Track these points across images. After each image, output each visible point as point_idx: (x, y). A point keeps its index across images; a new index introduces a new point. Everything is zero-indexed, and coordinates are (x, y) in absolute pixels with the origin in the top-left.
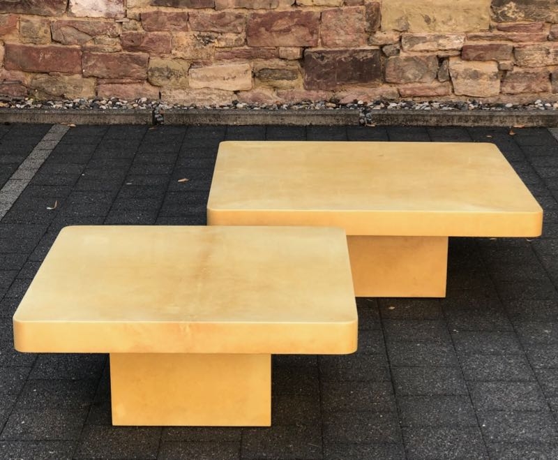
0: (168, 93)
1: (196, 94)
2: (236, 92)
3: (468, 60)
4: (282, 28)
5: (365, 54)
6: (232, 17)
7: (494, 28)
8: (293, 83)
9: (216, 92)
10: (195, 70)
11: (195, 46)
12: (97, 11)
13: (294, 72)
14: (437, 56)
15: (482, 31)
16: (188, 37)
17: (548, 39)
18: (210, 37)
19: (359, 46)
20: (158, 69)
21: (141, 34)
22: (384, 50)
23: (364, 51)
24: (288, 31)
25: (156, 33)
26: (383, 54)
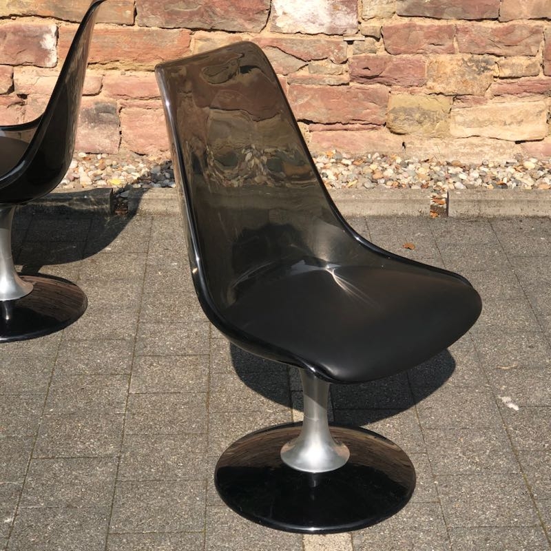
0: (417, 143)
1: (459, 145)
9: (490, 141)
10: (461, 111)
11: (463, 75)
12: (317, 25)
16: (455, 62)
20: (405, 110)
21: (382, 59)
25: (405, 56)
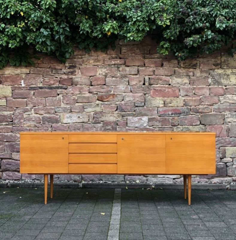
0: (150, 178)
1: (160, 179)
2: (174, 179)
5: (220, 166)
9: (167, 178)
19: (218, 163)
22: (227, 164)
23: (220, 164)
26: (227, 166)
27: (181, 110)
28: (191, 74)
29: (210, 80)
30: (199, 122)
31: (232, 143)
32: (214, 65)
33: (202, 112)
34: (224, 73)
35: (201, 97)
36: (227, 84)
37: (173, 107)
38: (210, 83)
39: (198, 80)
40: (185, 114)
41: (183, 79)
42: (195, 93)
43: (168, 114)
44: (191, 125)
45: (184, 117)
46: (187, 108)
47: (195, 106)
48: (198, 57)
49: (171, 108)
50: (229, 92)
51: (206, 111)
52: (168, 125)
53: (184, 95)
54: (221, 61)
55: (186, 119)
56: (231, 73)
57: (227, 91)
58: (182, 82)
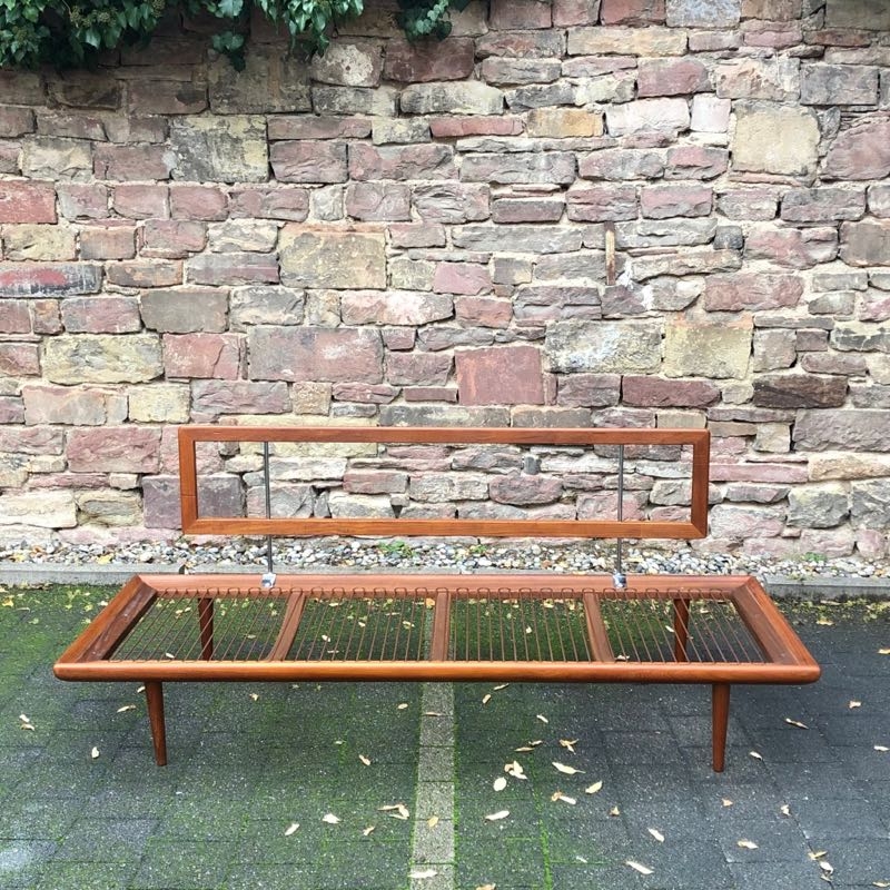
2: (57, 529)
3: (352, 493)
4: (111, 450)
5: (220, 483)
6: (49, 436)
7: (383, 453)
8: (129, 519)
13: (130, 505)
14: (314, 487)
15: (369, 456)
17: (452, 469)
18: (20, 460)
19: (211, 473)
22: (244, 478)
23: (218, 479)
24: (119, 454)
26: (244, 485)
27: (67, 272)
28: (97, 132)
29: (169, 160)
30: (138, 322)
31: (262, 401)
32: (180, 98)
33: (143, 284)
34: (220, 132)
35: (139, 224)
36: (235, 176)
37: (39, 262)
38: (169, 170)
39: (126, 156)
40: (82, 289)
41: (66, 153)
42: (117, 209)
43: (21, 290)
44: (107, 333)
45: (79, 302)
46: (90, 266)
47: (120, 260)
48: (120, 64)
49: (28, 267)
50: (241, 206)
51: (158, 279)
52: (22, 330)
53: (75, 215)
54: (206, 80)
55: (88, 310)
56: (245, 132)
57: (234, 201)
58: (65, 165)
